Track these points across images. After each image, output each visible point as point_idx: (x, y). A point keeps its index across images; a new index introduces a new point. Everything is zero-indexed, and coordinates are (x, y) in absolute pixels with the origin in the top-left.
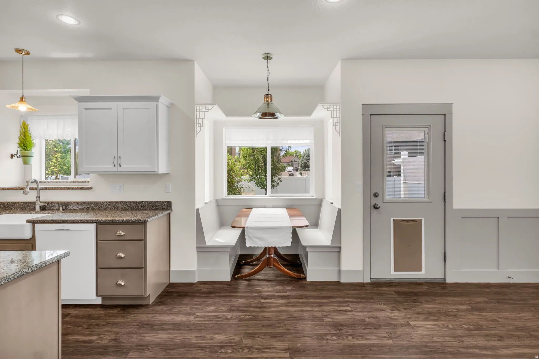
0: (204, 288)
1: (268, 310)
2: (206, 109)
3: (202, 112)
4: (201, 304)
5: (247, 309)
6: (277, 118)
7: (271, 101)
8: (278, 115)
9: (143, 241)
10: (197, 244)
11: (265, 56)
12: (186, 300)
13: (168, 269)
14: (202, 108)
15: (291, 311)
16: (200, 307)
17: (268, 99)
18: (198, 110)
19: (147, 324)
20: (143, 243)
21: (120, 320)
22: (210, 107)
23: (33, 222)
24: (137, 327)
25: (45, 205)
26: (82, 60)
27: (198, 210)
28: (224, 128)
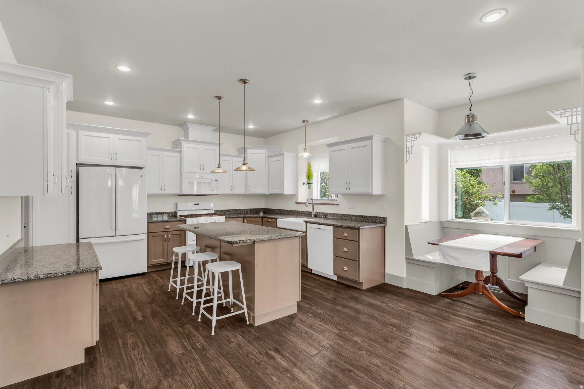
0: (407, 293)
1: (453, 323)
2: (415, 138)
3: (411, 141)
4: (397, 301)
5: (432, 316)
6: (484, 137)
7: (473, 121)
8: (484, 134)
9: (358, 242)
10: (406, 255)
11: (467, 76)
12: (388, 295)
13: (384, 271)
14: (411, 138)
15: (474, 332)
16: (395, 302)
17: (470, 119)
18: (408, 140)
19: (355, 298)
20: (358, 244)
21: (342, 291)
22: (418, 136)
23: (307, 222)
24: (348, 297)
25: (316, 214)
26: (333, 118)
27: (406, 226)
28: (449, 151)
